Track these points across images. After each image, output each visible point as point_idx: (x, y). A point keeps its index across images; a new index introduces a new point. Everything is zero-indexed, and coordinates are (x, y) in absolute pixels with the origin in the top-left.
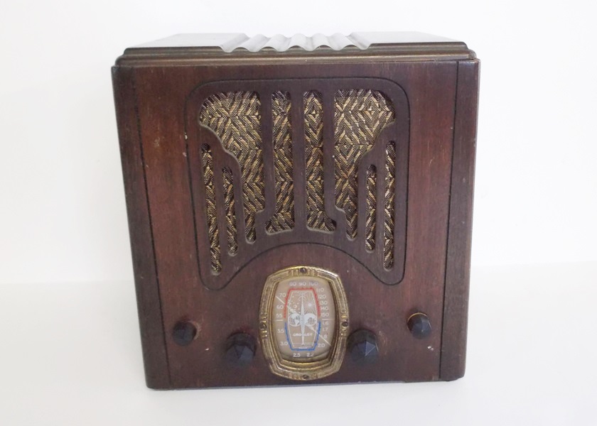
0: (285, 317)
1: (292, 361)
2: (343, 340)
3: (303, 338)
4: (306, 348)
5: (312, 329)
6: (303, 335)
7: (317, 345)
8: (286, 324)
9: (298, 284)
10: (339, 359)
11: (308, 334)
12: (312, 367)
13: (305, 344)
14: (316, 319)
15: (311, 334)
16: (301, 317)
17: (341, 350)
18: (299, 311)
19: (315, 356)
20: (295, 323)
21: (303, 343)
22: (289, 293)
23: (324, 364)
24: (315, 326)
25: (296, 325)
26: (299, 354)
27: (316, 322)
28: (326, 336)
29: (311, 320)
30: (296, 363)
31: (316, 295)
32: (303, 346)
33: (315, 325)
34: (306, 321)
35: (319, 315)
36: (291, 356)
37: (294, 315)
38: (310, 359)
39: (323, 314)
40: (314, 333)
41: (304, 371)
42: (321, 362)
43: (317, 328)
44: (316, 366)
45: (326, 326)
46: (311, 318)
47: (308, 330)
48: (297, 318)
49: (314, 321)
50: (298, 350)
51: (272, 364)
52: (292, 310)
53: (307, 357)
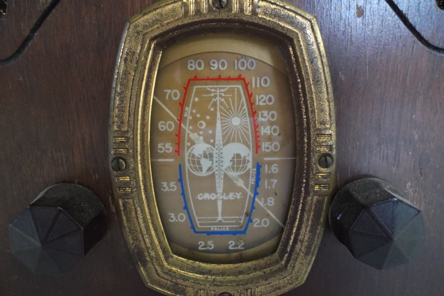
0: (178, 151)
1: (195, 259)
2: (319, 203)
3: (220, 203)
4: (227, 228)
5: (240, 183)
6: (219, 196)
7: (250, 221)
8: (181, 168)
9: (208, 65)
10: (307, 254)
11: (231, 196)
12: (241, 273)
13: (222, 219)
14: (250, 158)
15: (239, 196)
16: (215, 152)
17: (313, 231)
18: (209, 139)
19: (247, 247)
20: (201, 169)
21: (220, 218)
22: (186, 89)
23: (269, 265)
24: (245, 177)
25: (204, 173)
26: (210, 243)
27: (250, 166)
28: (271, 201)
29: (238, 161)
30: (203, 265)
31: (249, 96)
32: (220, 223)
33: (247, 174)
34: (227, 163)
35: (257, 147)
36: (194, 248)
37: (200, 148)
38: (235, 254)
39: (264, 145)
40: (244, 194)
41: (221, 284)
42: (261, 262)
43: (252, 181)
44: (249, 270)
45: (271, 176)
46: (238, 156)
47: (230, 185)
48: (205, 156)
49: (245, 161)
50: (210, 233)
51: (144, 263)
52: (194, 136)
53: (229, 251)
